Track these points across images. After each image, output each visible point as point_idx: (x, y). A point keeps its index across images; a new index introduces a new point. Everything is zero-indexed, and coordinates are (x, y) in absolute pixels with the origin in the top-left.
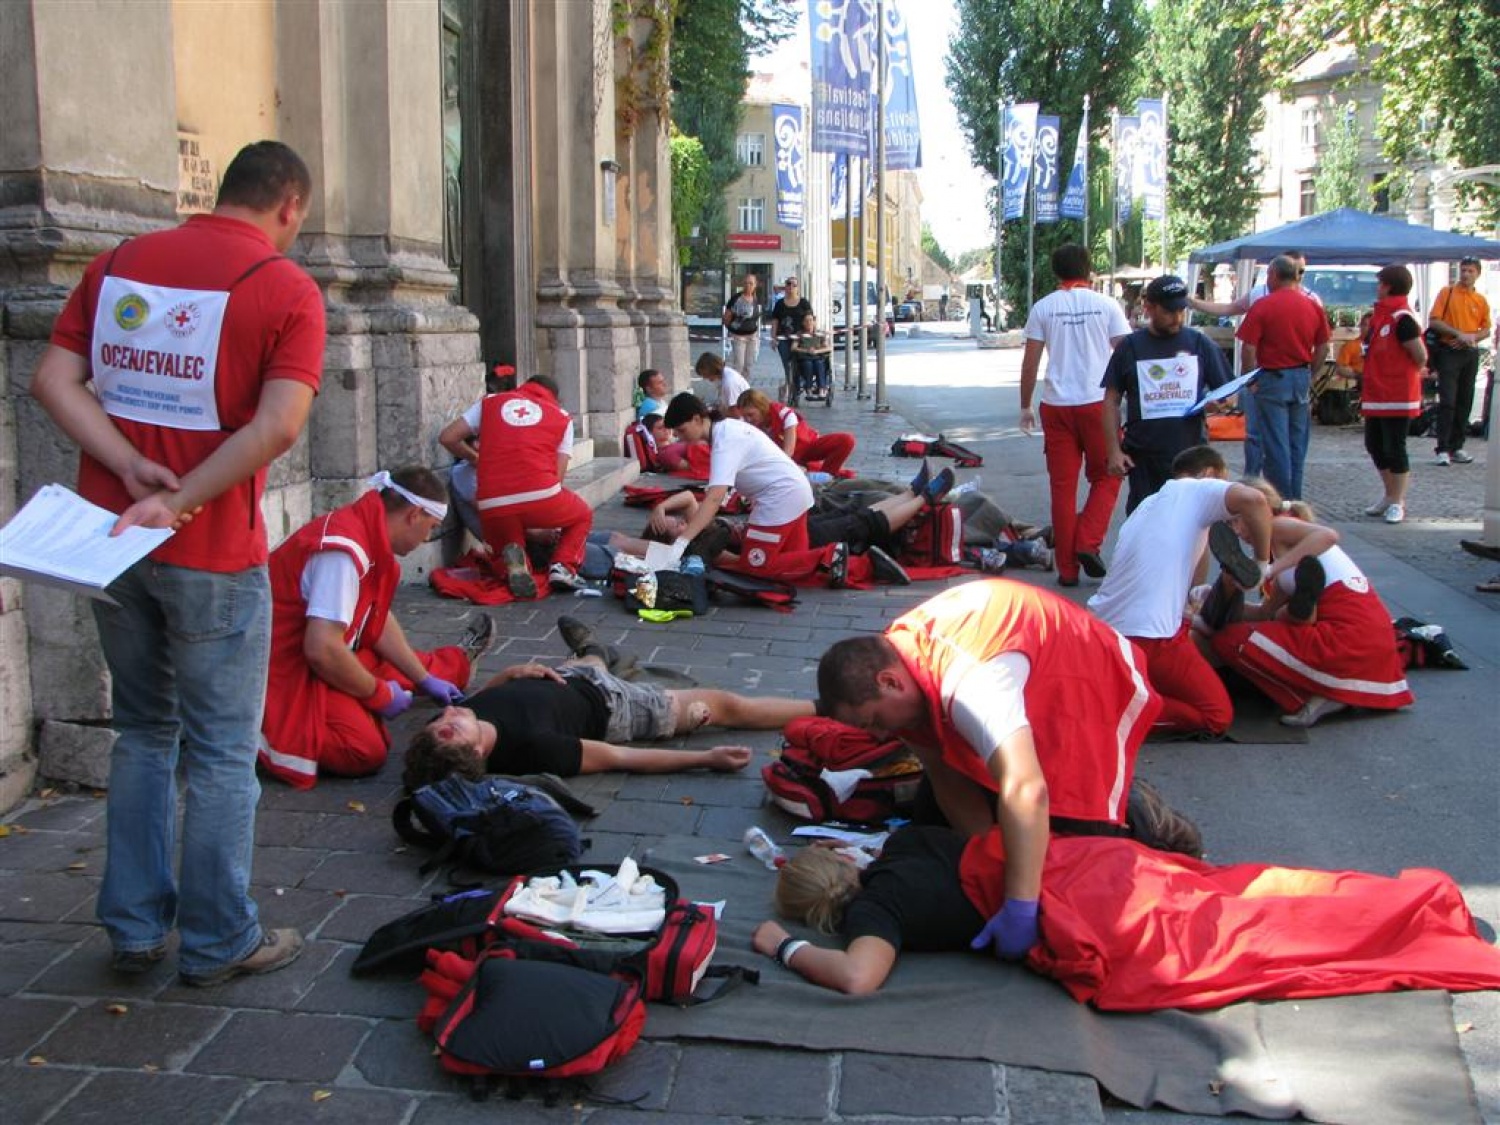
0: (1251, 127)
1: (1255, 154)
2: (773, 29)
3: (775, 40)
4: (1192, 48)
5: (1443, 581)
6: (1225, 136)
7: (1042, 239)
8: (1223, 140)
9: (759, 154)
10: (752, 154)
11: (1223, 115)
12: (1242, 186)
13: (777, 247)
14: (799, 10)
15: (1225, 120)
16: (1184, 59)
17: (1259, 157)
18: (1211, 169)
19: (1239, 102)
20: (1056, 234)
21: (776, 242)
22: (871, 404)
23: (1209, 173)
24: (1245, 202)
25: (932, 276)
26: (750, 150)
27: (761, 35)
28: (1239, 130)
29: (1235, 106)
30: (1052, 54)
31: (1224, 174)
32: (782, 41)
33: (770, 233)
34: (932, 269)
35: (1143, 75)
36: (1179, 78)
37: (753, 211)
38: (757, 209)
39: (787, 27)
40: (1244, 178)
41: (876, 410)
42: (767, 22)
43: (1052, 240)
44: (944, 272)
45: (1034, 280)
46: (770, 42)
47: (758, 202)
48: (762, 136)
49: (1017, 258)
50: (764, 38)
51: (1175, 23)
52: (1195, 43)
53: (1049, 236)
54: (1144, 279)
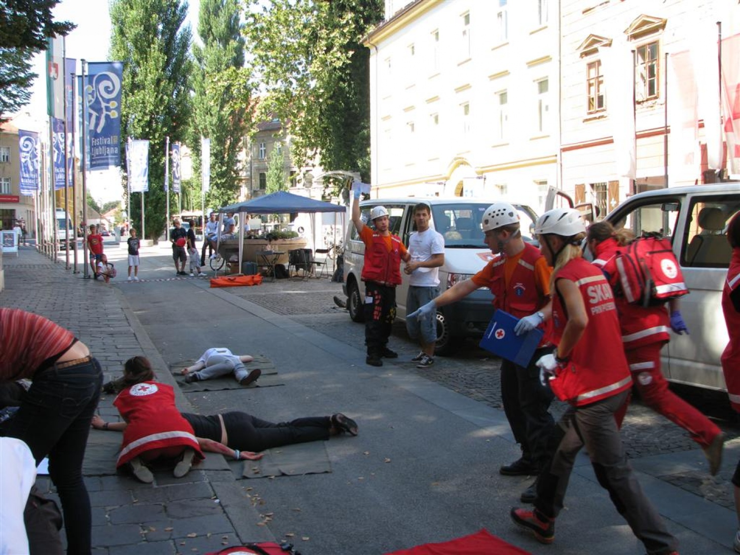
0: (237, 149)
1: (240, 161)
2: (18, 100)
3: (19, 105)
4: (211, 115)
5: (324, 333)
6: (227, 153)
7: (148, 200)
8: (226, 155)
9: (7, 157)
10: (4, 156)
11: (225, 144)
12: (234, 176)
13: (17, 202)
14: (32, 91)
15: (227, 146)
16: (207, 120)
17: (241, 163)
18: (221, 168)
19: (232, 139)
20: (155, 197)
21: (16, 199)
22: (82, 275)
23: (220, 170)
24: (236, 183)
25: (91, 215)
26: (2, 155)
27: (12, 102)
28: (232, 151)
29: (231, 140)
30: (151, 117)
31: (226, 170)
32: (23, 106)
33: (14, 195)
34: (91, 211)
35: (189, 126)
36: (206, 128)
37: (5, 184)
38: (7, 183)
39: (24, 99)
40: (235, 172)
41: (84, 278)
42: (15, 96)
43: (153, 200)
44: (96, 213)
45: (145, 218)
46: (16, 106)
47: (7, 180)
48: (9, 148)
49: (136, 208)
50: (13, 103)
51: (203, 104)
52: (213, 113)
53: (151, 198)
54: (192, 217)
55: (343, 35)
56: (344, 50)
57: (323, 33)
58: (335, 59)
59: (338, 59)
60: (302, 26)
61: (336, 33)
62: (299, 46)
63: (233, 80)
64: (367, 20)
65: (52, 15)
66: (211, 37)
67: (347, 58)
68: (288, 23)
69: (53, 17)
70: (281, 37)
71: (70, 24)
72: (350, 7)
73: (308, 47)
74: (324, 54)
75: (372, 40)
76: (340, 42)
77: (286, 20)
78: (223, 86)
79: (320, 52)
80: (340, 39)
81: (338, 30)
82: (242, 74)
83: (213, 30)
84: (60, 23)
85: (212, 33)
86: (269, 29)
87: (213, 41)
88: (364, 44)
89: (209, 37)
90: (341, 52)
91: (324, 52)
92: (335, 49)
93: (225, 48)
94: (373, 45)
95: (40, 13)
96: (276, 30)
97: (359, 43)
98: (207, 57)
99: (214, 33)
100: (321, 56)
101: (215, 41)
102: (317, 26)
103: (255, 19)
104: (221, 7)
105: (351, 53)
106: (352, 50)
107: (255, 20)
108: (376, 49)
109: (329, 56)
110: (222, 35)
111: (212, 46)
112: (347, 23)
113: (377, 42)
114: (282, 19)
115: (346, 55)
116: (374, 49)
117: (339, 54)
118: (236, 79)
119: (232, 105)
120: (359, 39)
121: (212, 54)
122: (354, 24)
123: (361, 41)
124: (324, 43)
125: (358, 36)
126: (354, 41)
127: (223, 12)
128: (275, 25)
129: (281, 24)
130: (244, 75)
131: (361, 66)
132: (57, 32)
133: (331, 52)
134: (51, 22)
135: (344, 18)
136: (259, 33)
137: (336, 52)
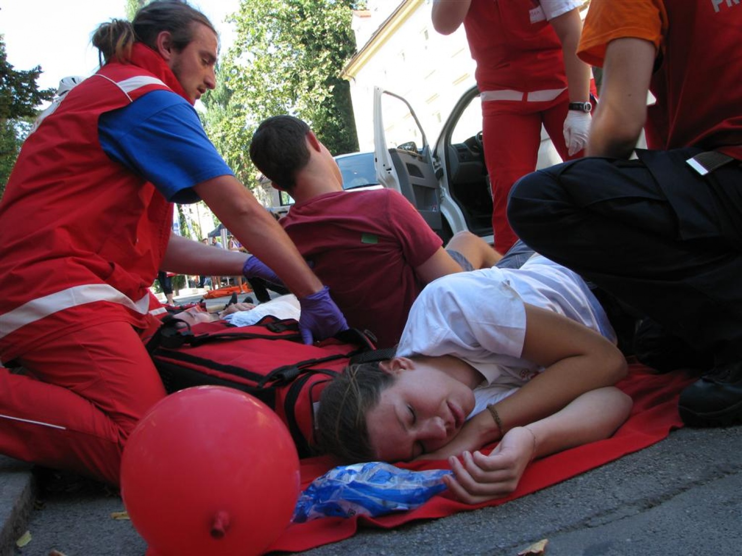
55: (322, 72)
56: (325, 87)
57: (303, 74)
58: (318, 95)
59: (321, 94)
60: (283, 70)
61: (315, 71)
62: (284, 90)
63: (227, 130)
64: (343, 55)
65: (37, 84)
66: (211, 101)
67: (329, 93)
68: (269, 69)
69: (39, 87)
70: (266, 84)
71: (53, 90)
72: (325, 46)
73: (292, 90)
74: (307, 93)
75: (349, 72)
76: (320, 79)
77: (267, 67)
78: (219, 137)
79: (303, 92)
80: (320, 77)
81: (316, 69)
82: (235, 124)
83: (212, 93)
84: (45, 91)
85: (212, 97)
86: (252, 78)
87: (213, 103)
88: (343, 77)
89: (209, 100)
90: (322, 88)
91: (307, 91)
92: (316, 86)
93: (226, 109)
94: (351, 77)
95: (26, 85)
96: (259, 78)
97: (337, 77)
98: (210, 119)
99: (214, 96)
100: (304, 94)
101: (215, 104)
102: (298, 69)
103: (238, 69)
104: (216, 71)
105: (332, 88)
106: (333, 85)
107: (238, 72)
108: (354, 79)
109: (312, 94)
110: (221, 98)
111: (213, 108)
112: (325, 61)
113: (354, 73)
114: (263, 66)
115: (328, 91)
116: (353, 80)
117: (321, 91)
118: (230, 129)
119: (230, 154)
120: (338, 73)
121: (214, 116)
122: (331, 60)
123: (339, 75)
124: (306, 82)
125: (336, 71)
126: (333, 76)
127: (219, 75)
128: (257, 73)
129: (263, 71)
130: (237, 124)
131: (344, 99)
132: (43, 99)
133: (313, 90)
134: (37, 91)
135: (321, 57)
136: (244, 83)
137: (317, 89)
